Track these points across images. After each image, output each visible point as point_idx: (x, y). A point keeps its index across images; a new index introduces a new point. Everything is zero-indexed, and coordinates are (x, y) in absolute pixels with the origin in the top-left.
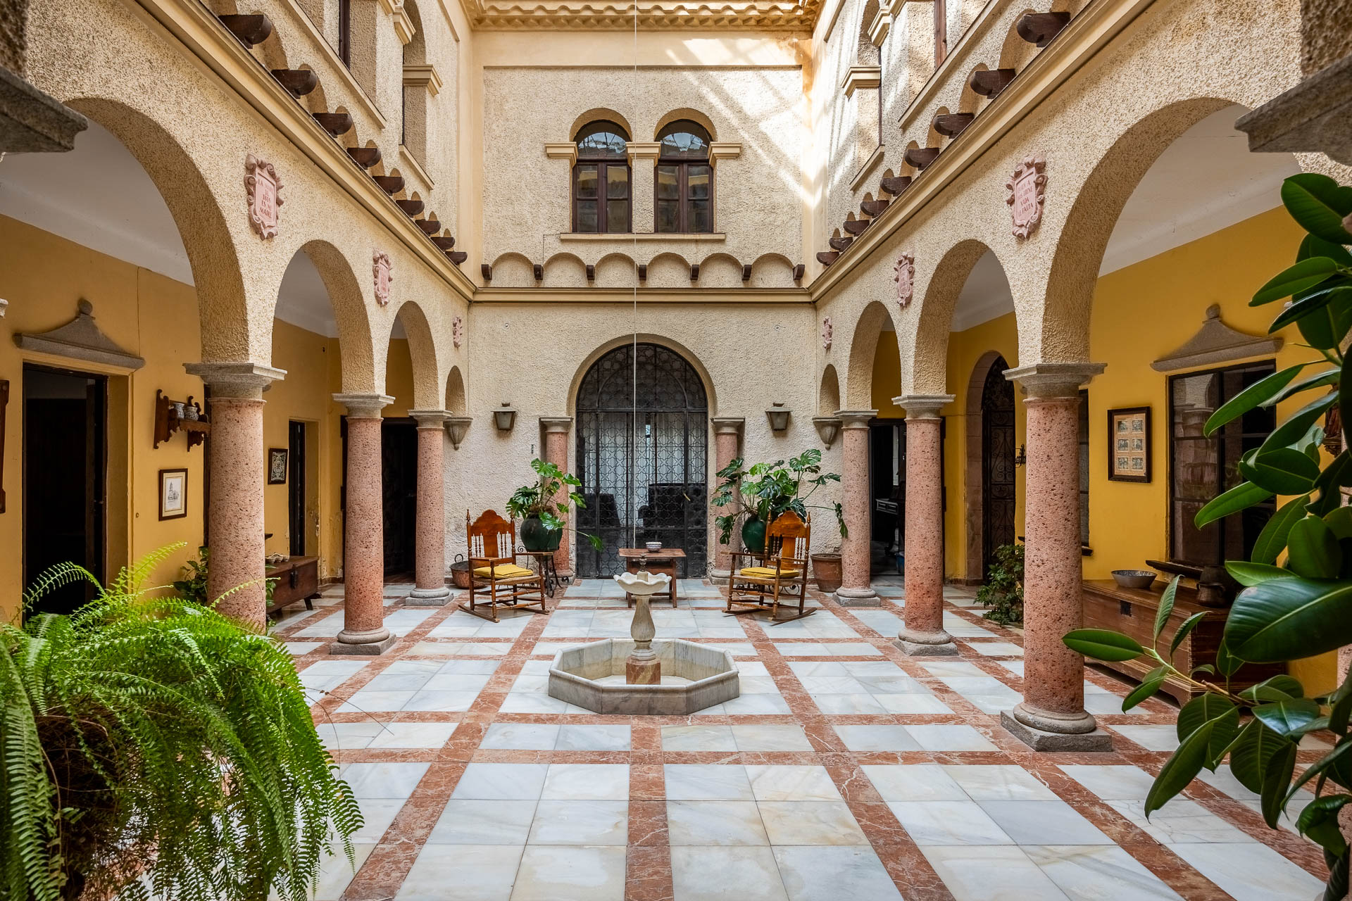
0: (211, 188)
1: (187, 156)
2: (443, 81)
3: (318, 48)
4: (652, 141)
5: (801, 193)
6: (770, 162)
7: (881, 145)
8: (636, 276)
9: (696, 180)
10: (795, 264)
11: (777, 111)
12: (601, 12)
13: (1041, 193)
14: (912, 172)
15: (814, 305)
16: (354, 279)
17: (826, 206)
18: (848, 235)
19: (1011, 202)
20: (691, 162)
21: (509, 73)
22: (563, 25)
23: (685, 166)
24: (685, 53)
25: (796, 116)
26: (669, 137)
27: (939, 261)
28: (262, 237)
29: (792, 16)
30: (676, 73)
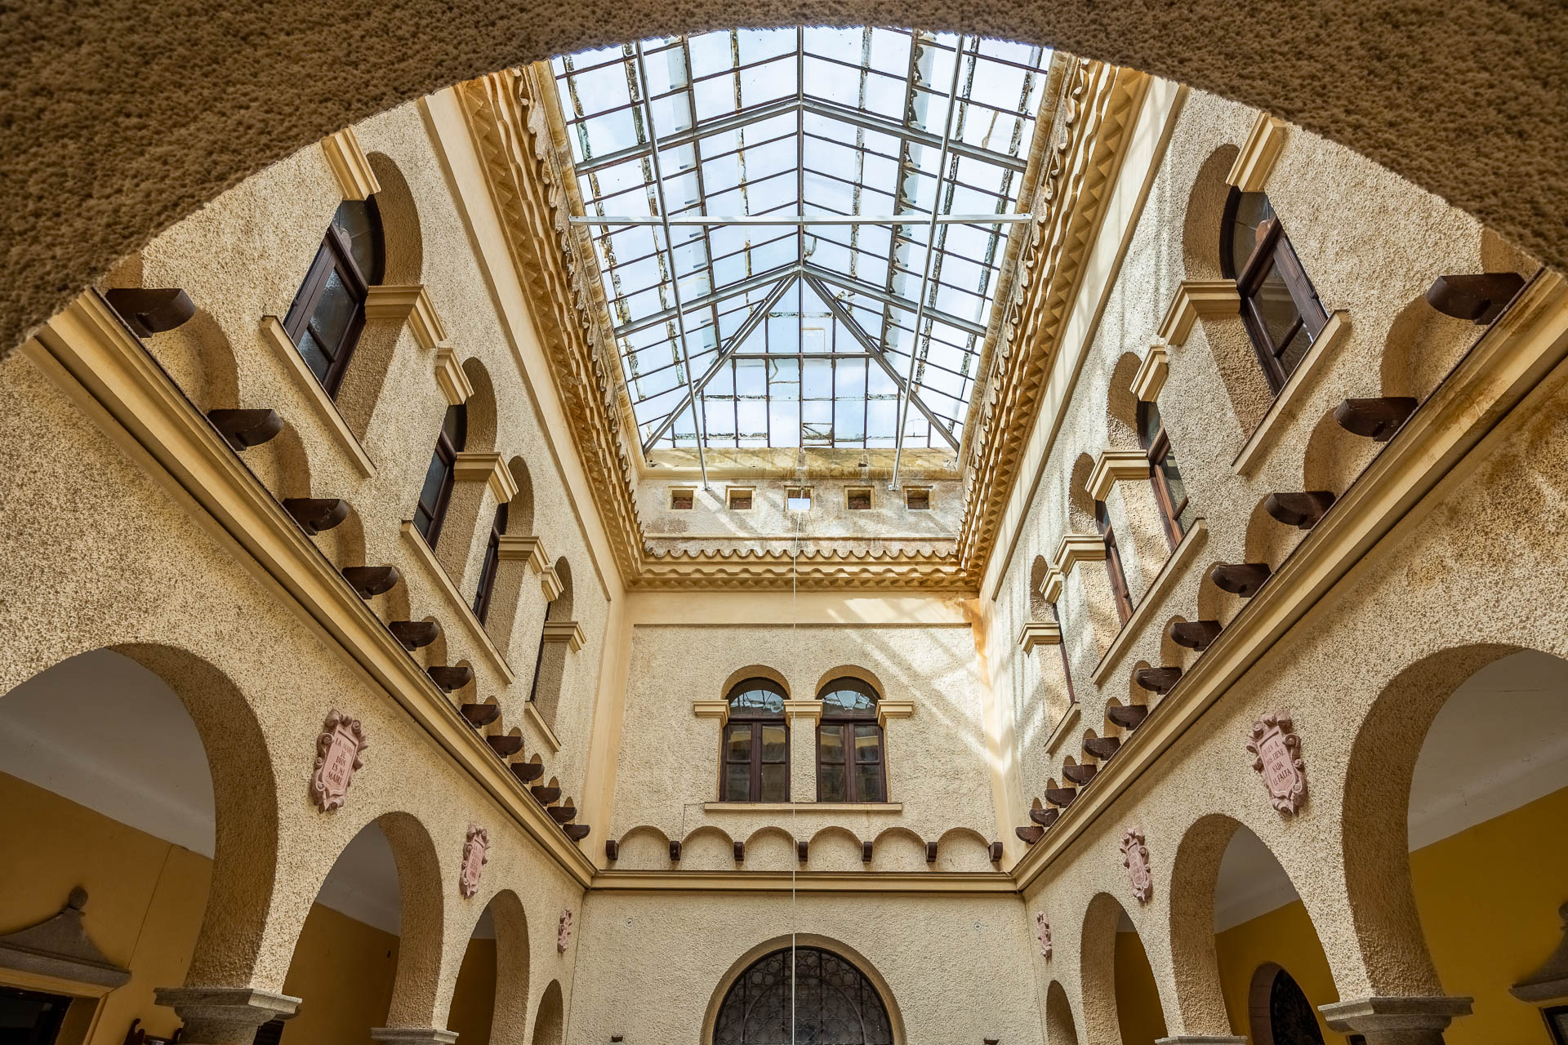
0: (270, 749)
1: (250, 711)
2: (588, 637)
3: (450, 601)
4: (813, 699)
5: (987, 756)
6: (947, 722)
7: (1073, 702)
8: (795, 857)
9: (865, 741)
10: (990, 841)
11: (951, 668)
12: (760, 574)
13: (1297, 756)
14: (1119, 733)
15: (1021, 895)
16: (436, 862)
17: (1019, 771)
18: (1051, 807)
19: (1259, 767)
20: (858, 722)
21: (660, 631)
22: (721, 586)
23: (851, 726)
24: (848, 611)
25: (970, 673)
26: (832, 696)
27: (1179, 841)
28: (321, 809)
29: (956, 578)
30: (837, 630)
